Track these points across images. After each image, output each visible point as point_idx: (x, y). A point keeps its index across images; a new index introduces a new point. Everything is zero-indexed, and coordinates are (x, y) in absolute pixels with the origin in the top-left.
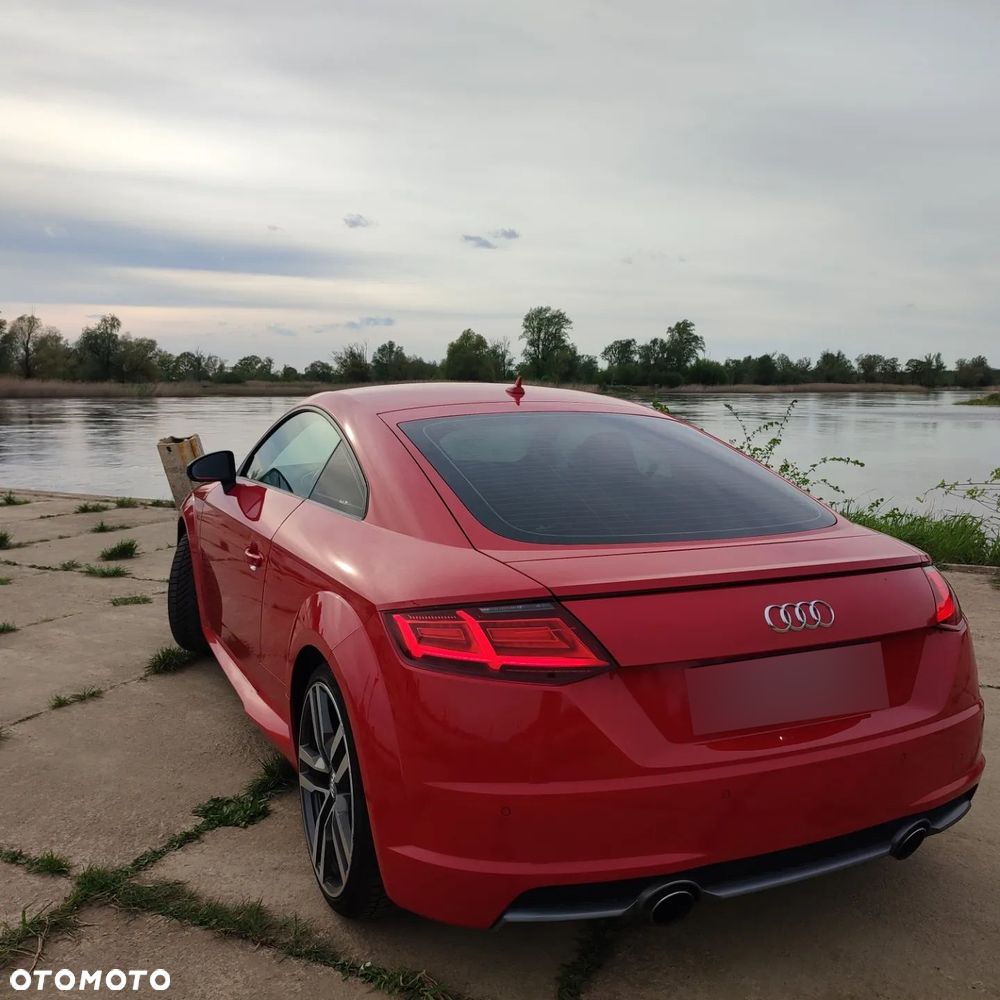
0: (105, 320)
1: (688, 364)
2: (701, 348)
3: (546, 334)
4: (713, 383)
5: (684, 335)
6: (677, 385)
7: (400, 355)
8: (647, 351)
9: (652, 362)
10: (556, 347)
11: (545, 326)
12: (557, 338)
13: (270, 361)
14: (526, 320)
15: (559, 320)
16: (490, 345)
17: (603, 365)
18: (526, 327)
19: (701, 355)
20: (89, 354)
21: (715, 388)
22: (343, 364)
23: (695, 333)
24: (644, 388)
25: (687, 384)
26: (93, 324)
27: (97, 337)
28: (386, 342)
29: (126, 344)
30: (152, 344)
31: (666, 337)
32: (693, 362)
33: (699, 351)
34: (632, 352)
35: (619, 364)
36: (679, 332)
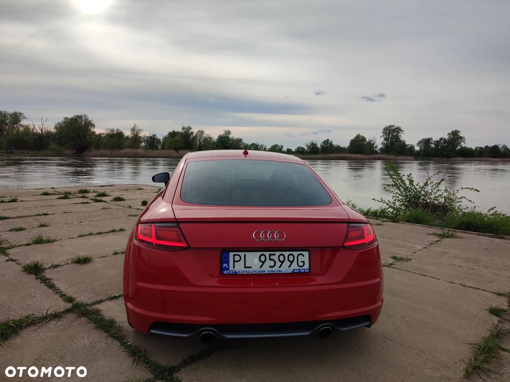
0: (226, 132)
1: (457, 149)
2: (464, 142)
3: (392, 135)
4: (468, 157)
5: (455, 137)
6: (451, 157)
7: (331, 144)
8: (437, 143)
9: (440, 147)
10: (396, 141)
11: (392, 133)
12: (397, 137)
13: (282, 146)
14: (384, 130)
15: (398, 130)
16: (368, 140)
17: (417, 148)
18: (384, 133)
19: (463, 145)
20: (220, 144)
21: (469, 159)
22: (309, 147)
23: (461, 135)
24: (435, 158)
25: (456, 157)
26: (222, 133)
27: (223, 137)
28: (326, 139)
29: (232, 140)
30: (241, 140)
31: (447, 137)
32: (459, 147)
33: (462, 143)
34: (432, 143)
35: (425, 148)
36: (453, 136)
